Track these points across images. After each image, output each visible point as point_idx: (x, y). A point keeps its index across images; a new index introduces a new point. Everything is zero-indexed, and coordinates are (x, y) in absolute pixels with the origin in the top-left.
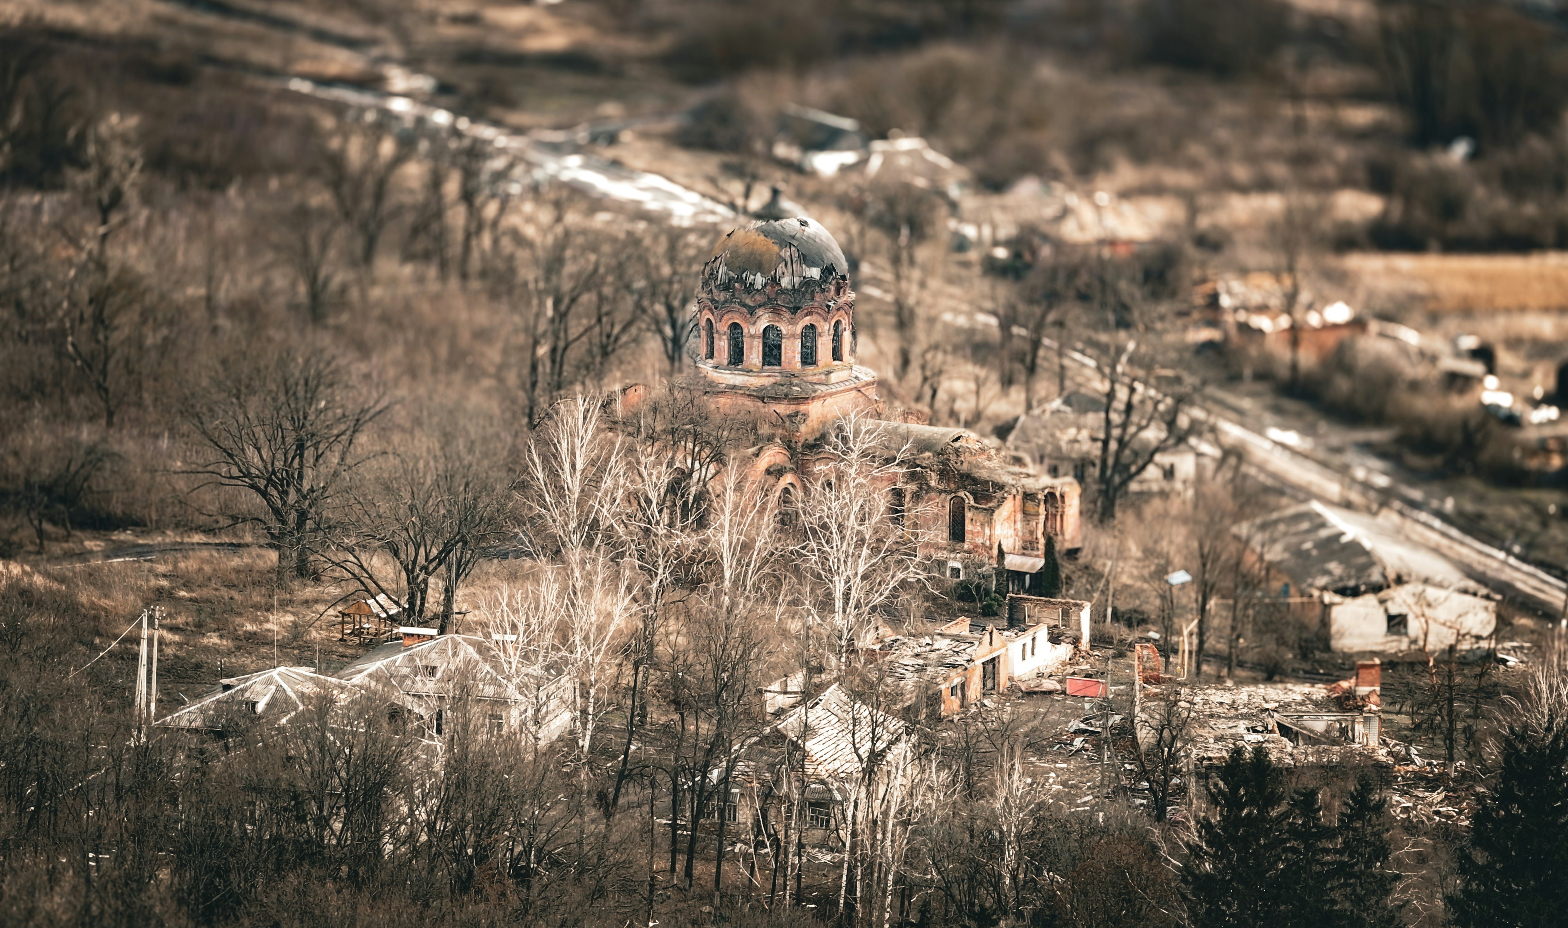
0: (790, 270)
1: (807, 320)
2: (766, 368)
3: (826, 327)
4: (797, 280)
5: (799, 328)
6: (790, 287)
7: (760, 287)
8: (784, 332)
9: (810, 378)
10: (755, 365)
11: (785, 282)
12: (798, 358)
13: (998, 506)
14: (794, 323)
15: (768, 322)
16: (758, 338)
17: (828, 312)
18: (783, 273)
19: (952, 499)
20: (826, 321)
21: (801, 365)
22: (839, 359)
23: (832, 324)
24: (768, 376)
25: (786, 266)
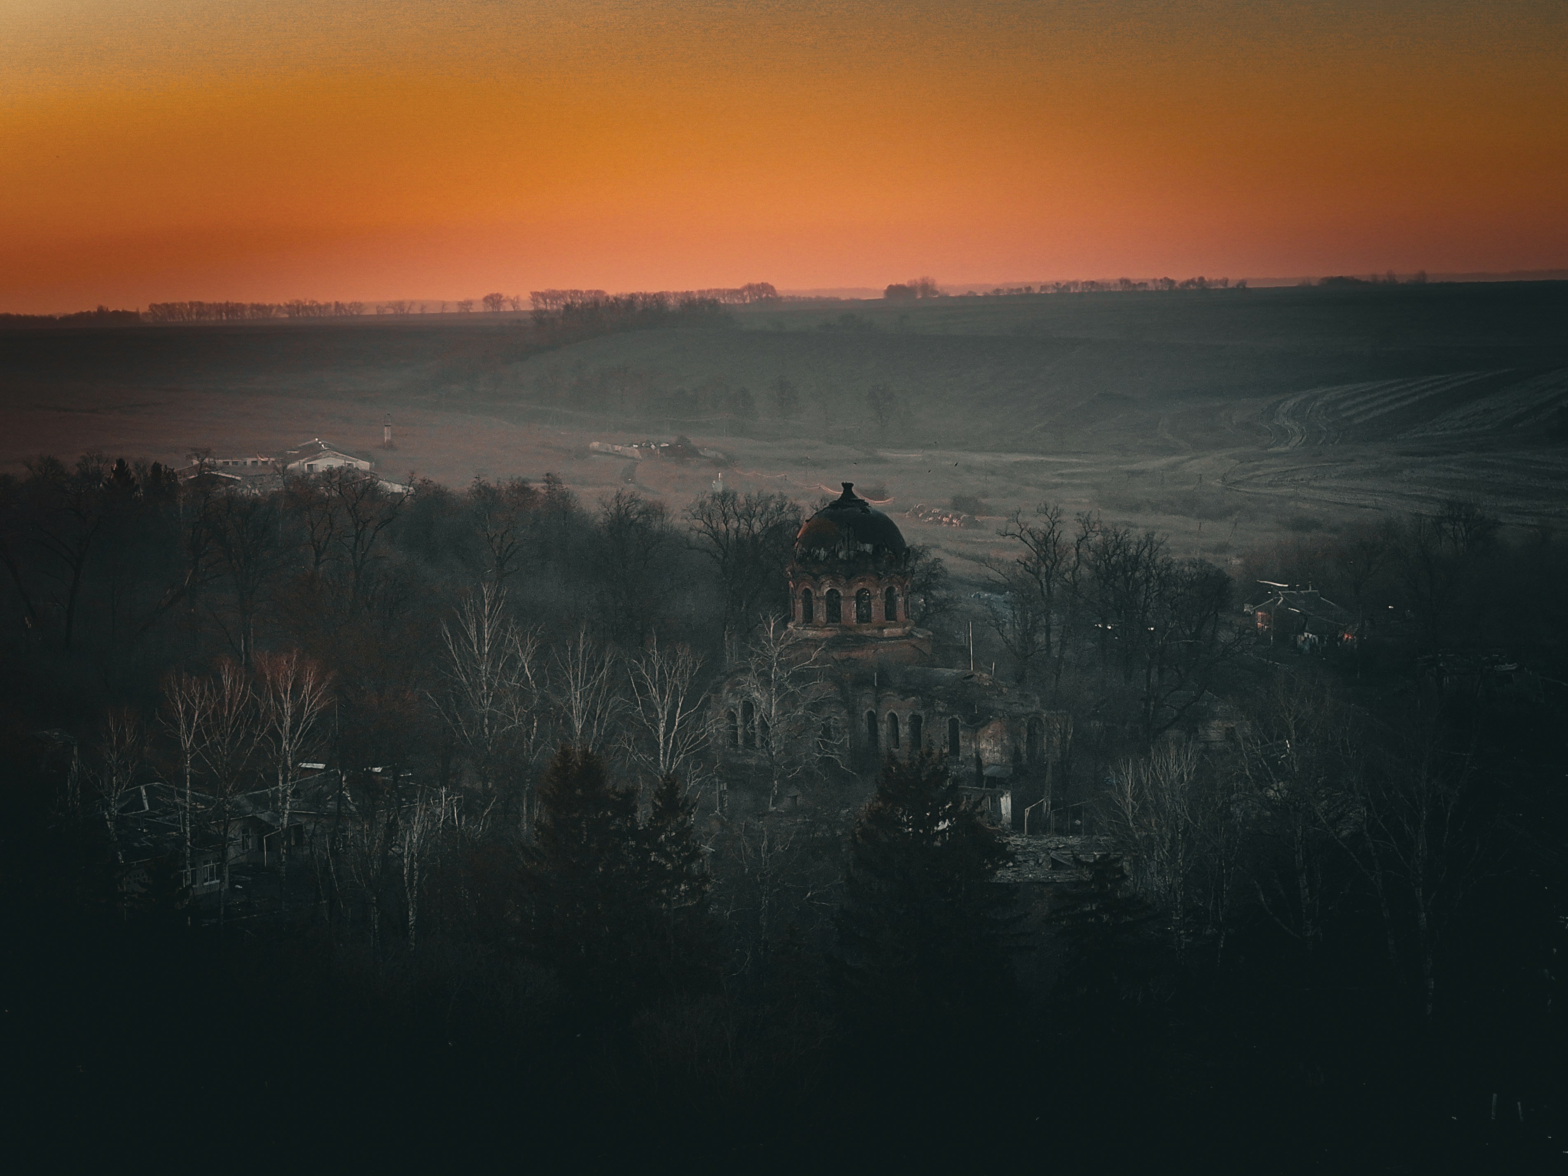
0: (846, 545)
1: (860, 585)
2: (829, 623)
3: (878, 592)
4: (852, 553)
5: (853, 592)
6: (845, 559)
7: (822, 560)
8: (842, 595)
9: (863, 632)
10: (820, 622)
11: (842, 555)
12: (854, 616)
13: (982, 726)
14: (850, 587)
15: (830, 586)
16: (823, 599)
17: (880, 579)
18: (841, 548)
19: (950, 720)
20: (878, 587)
21: (857, 622)
22: (895, 619)
23: (884, 590)
24: (831, 630)
25: (843, 541)
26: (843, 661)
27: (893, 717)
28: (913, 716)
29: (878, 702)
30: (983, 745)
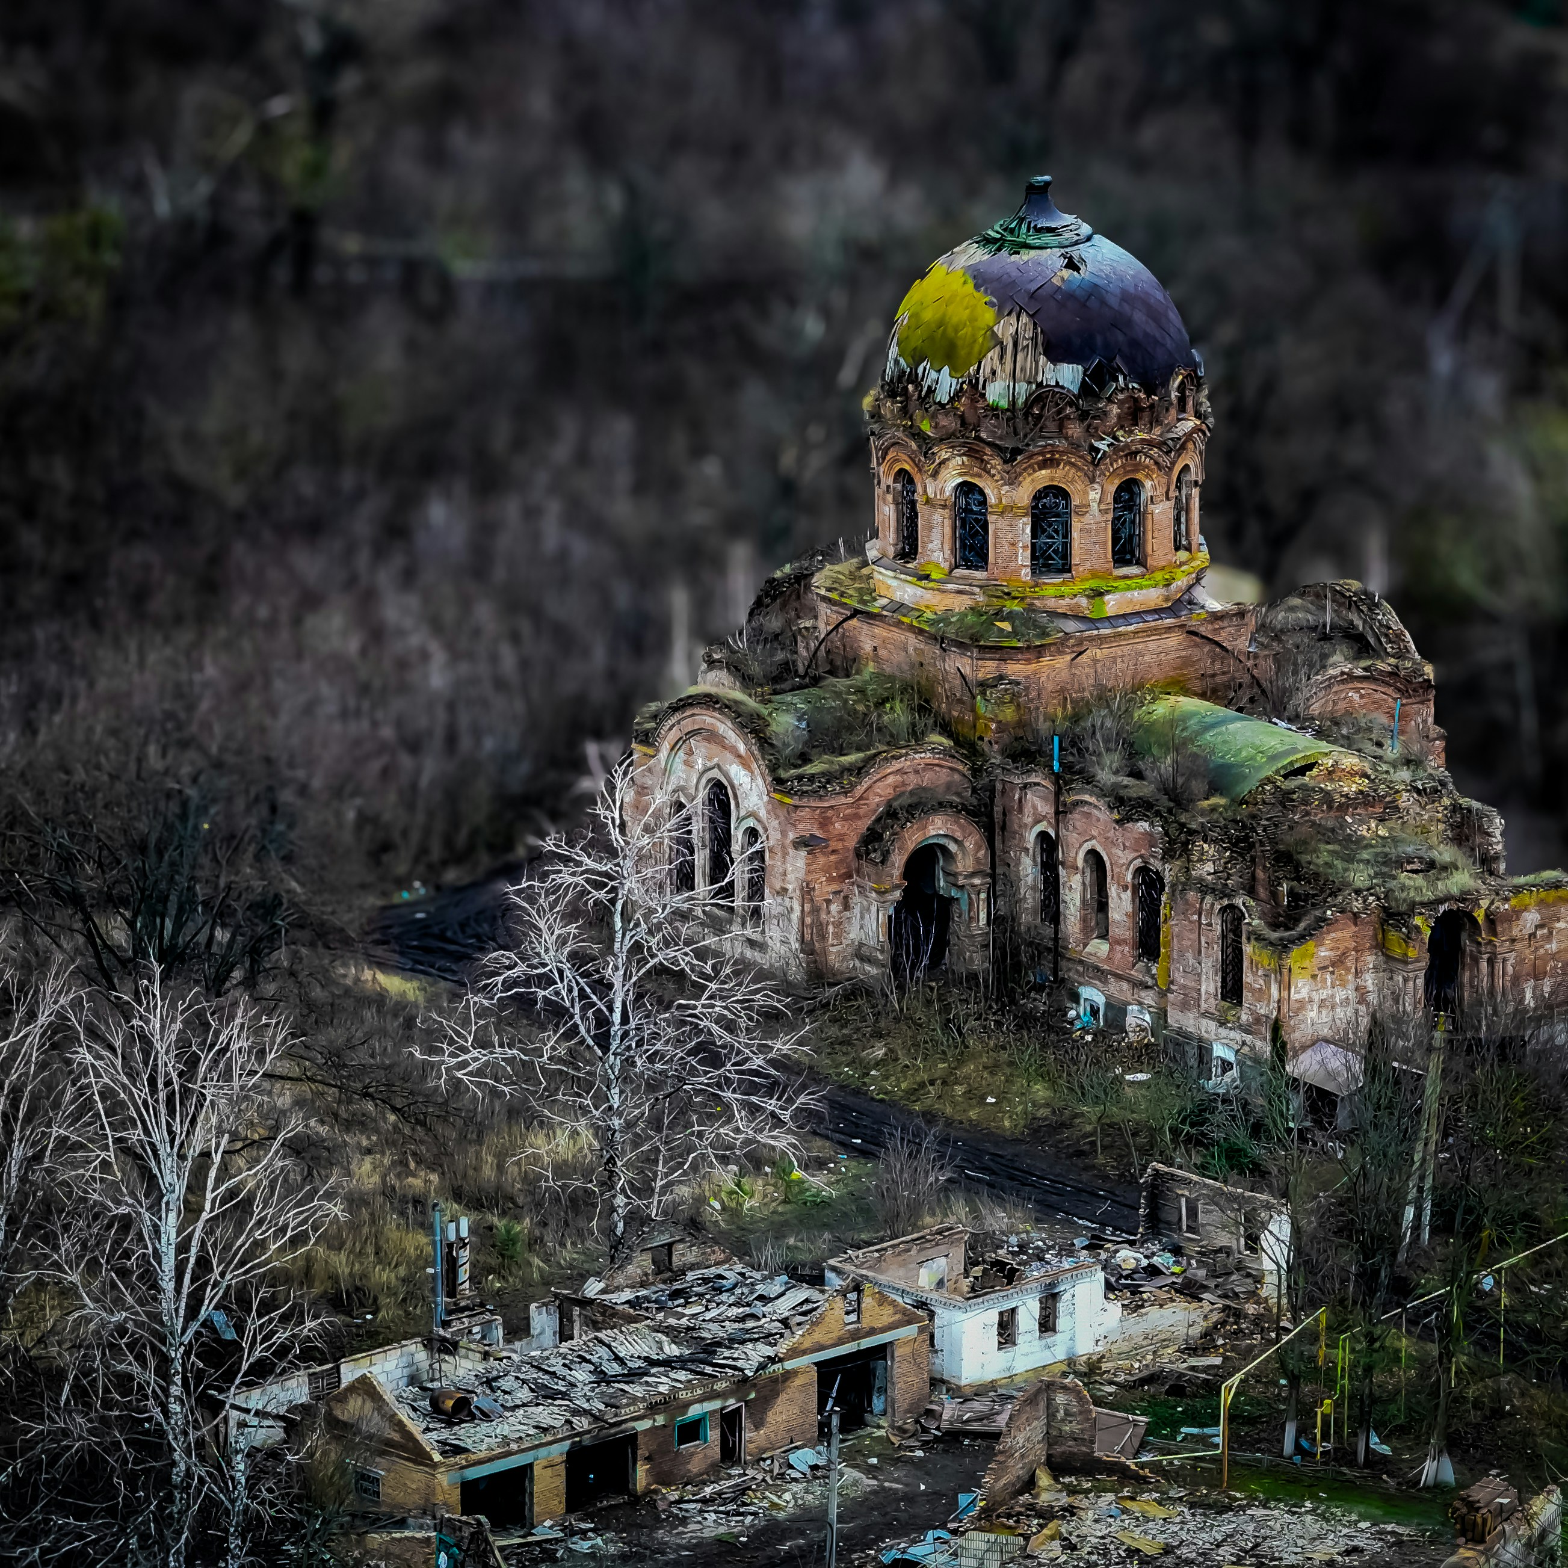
0: (1009, 366)
1: (1043, 477)
2: (959, 572)
3: (1094, 495)
4: (1022, 389)
5: (1024, 493)
6: (1004, 404)
7: (945, 400)
8: (992, 499)
9: (1051, 604)
10: (937, 565)
11: (996, 393)
12: (1024, 557)
13: (1302, 938)
14: (1013, 481)
15: (960, 475)
16: (944, 507)
17: (1095, 463)
18: (994, 373)
19: (1223, 910)
20: (1092, 480)
21: (1033, 573)
22: (1141, 562)
23: (1112, 488)
24: (960, 592)
25: (1002, 357)
26: (983, 685)
27: (1095, 859)
28: (1143, 871)
29: (1061, 812)
30: (1301, 989)
